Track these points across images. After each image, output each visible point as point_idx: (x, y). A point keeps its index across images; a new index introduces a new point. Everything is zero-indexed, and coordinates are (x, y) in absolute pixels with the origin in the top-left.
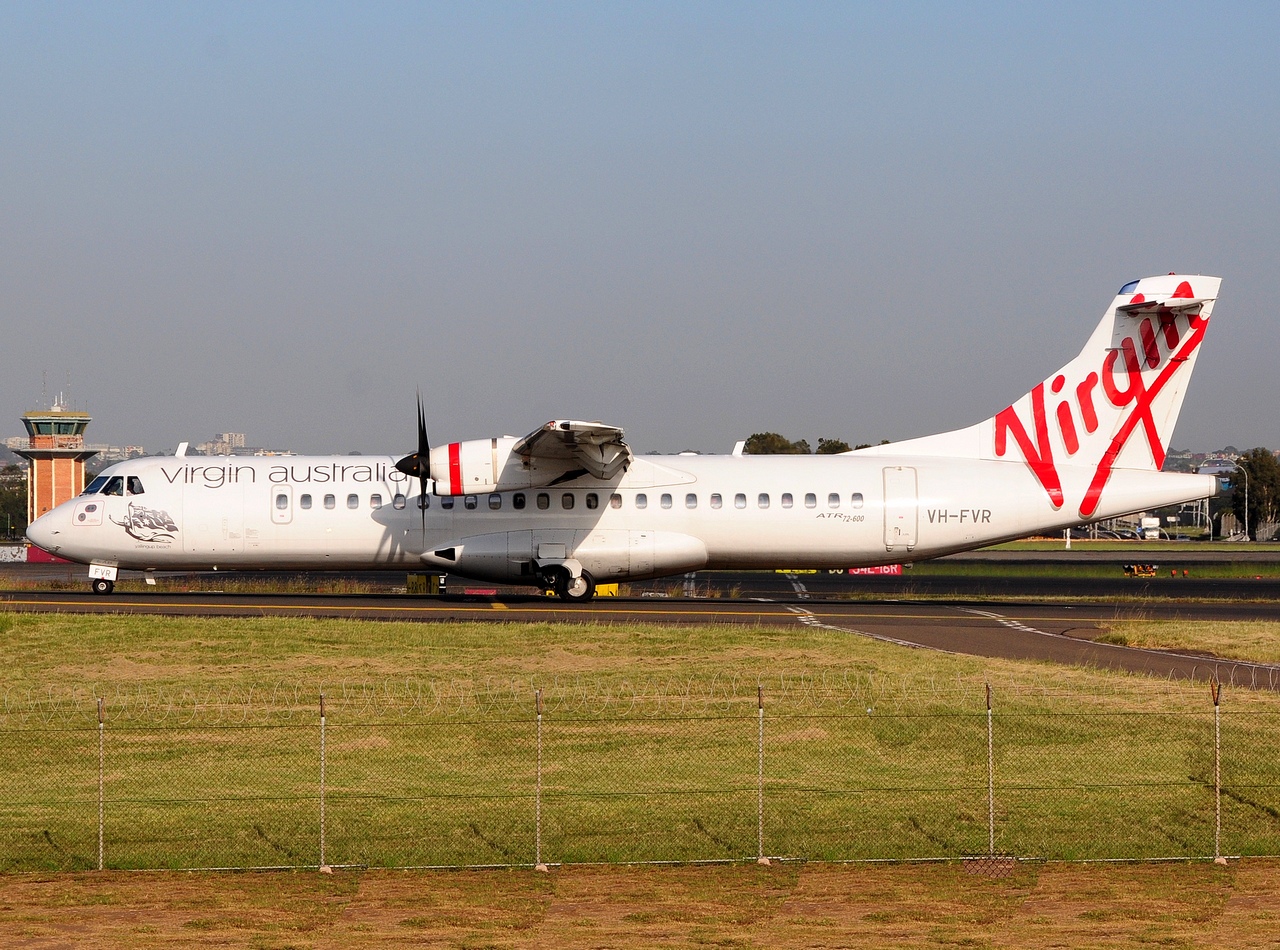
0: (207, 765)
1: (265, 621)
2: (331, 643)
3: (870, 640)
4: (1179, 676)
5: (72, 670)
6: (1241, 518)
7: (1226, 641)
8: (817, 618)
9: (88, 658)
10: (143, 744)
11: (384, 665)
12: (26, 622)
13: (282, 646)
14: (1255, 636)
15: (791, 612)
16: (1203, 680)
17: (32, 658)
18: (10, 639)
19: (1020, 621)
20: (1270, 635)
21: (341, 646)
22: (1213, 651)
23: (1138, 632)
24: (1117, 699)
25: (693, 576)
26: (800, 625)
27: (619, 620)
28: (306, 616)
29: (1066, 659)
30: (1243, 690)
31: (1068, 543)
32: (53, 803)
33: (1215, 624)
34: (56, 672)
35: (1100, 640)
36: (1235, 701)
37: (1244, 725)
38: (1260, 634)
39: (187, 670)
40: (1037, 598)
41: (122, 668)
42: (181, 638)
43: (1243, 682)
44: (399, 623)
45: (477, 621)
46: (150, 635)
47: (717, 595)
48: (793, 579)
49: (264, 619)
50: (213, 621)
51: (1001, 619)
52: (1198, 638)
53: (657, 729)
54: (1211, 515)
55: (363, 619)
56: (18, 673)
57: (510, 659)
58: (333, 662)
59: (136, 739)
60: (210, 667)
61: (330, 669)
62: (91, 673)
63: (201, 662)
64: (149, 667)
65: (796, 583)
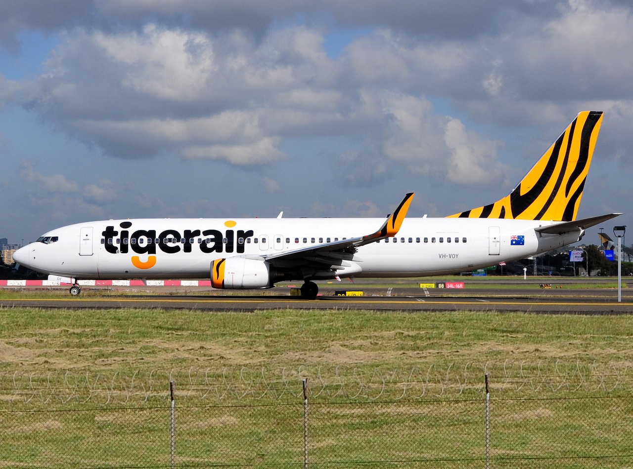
0: (403, 433)
2: (512, 332)
5: (298, 355)
9: (311, 346)
10: (352, 416)
11: (551, 350)
13: (469, 336)
34: (284, 357)
41: (339, 355)
42: (387, 329)
46: (361, 328)
58: (510, 348)
59: (347, 411)
60: (410, 353)
61: (508, 353)
62: (313, 357)
63: (402, 349)
64: (359, 352)
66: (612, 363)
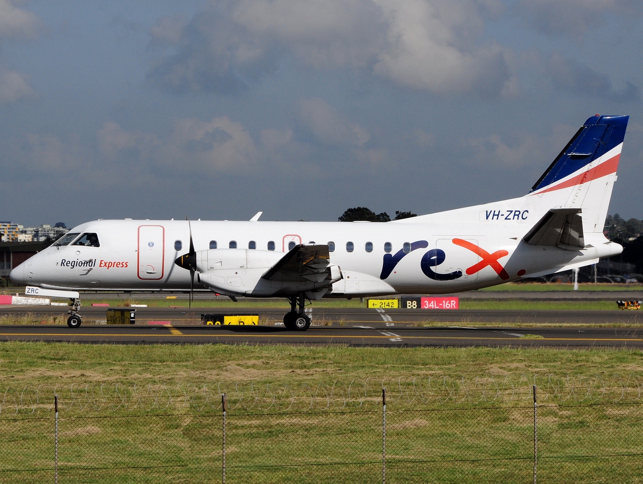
2: (59, 360)
11: (95, 375)
13: (22, 363)
15: (384, 335)
21: (66, 362)
25: (311, 310)
27: (263, 341)
28: (39, 341)
31: (576, 286)
40: (557, 325)
44: (106, 345)
47: (330, 324)
48: (381, 313)
49: (8, 343)
53: (305, 421)
55: (80, 342)
57: (197, 373)
58: (59, 373)
61: (57, 378)
65: (384, 315)
66: (149, 386)
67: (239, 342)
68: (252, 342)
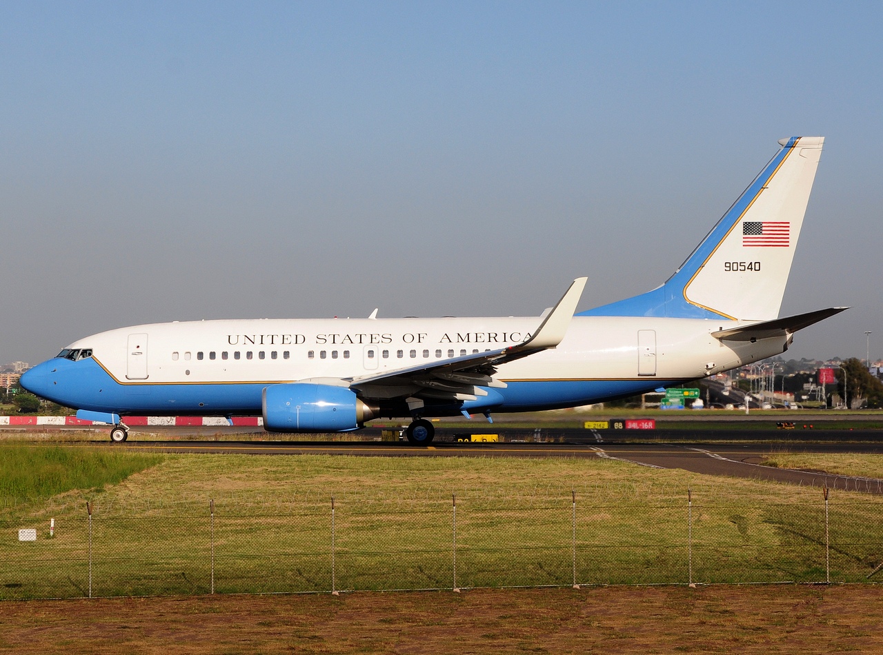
0: (271, 536)
1: (303, 457)
2: (339, 468)
3: (636, 465)
4: (806, 484)
5: (197, 484)
6: (842, 397)
7: (832, 464)
8: (606, 453)
9: (206, 478)
10: (236, 525)
11: (368, 481)
12: (173, 458)
13: (312, 471)
14: (848, 461)
15: (592, 450)
16: (819, 486)
17: (176, 478)
18: (165, 468)
19: (719, 454)
20: (857, 461)
21: (344, 470)
22: (825, 470)
23: (784, 460)
24: (771, 497)
25: (539, 430)
26: (597, 457)
27: (497, 455)
28: (325, 454)
29: (743, 475)
30: (841, 491)
31: (747, 411)
32: (187, 557)
33: (826, 455)
34: (189, 485)
35: (763, 464)
36: (837, 498)
37: (842, 511)
38: (851, 461)
39: (260, 484)
40: (729, 441)
41: (225, 483)
42: (257, 467)
43: (841, 487)
44: (377, 457)
45: (419, 456)
46: (240, 465)
47: (552, 441)
48: (594, 432)
49: (302, 456)
50: (274, 457)
51: (708, 453)
52: (817, 463)
53: (518, 515)
54: (826, 395)
55: (356, 455)
56: (168, 486)
58: (340, 479)
59: (233, 522)
60: (273, 483)
61: (338, 482)
62: (208, 486)
63: (267, 479)
64: (239, 482)
65: (596, 433)
67: (479, 455)
68: (488, 455)
